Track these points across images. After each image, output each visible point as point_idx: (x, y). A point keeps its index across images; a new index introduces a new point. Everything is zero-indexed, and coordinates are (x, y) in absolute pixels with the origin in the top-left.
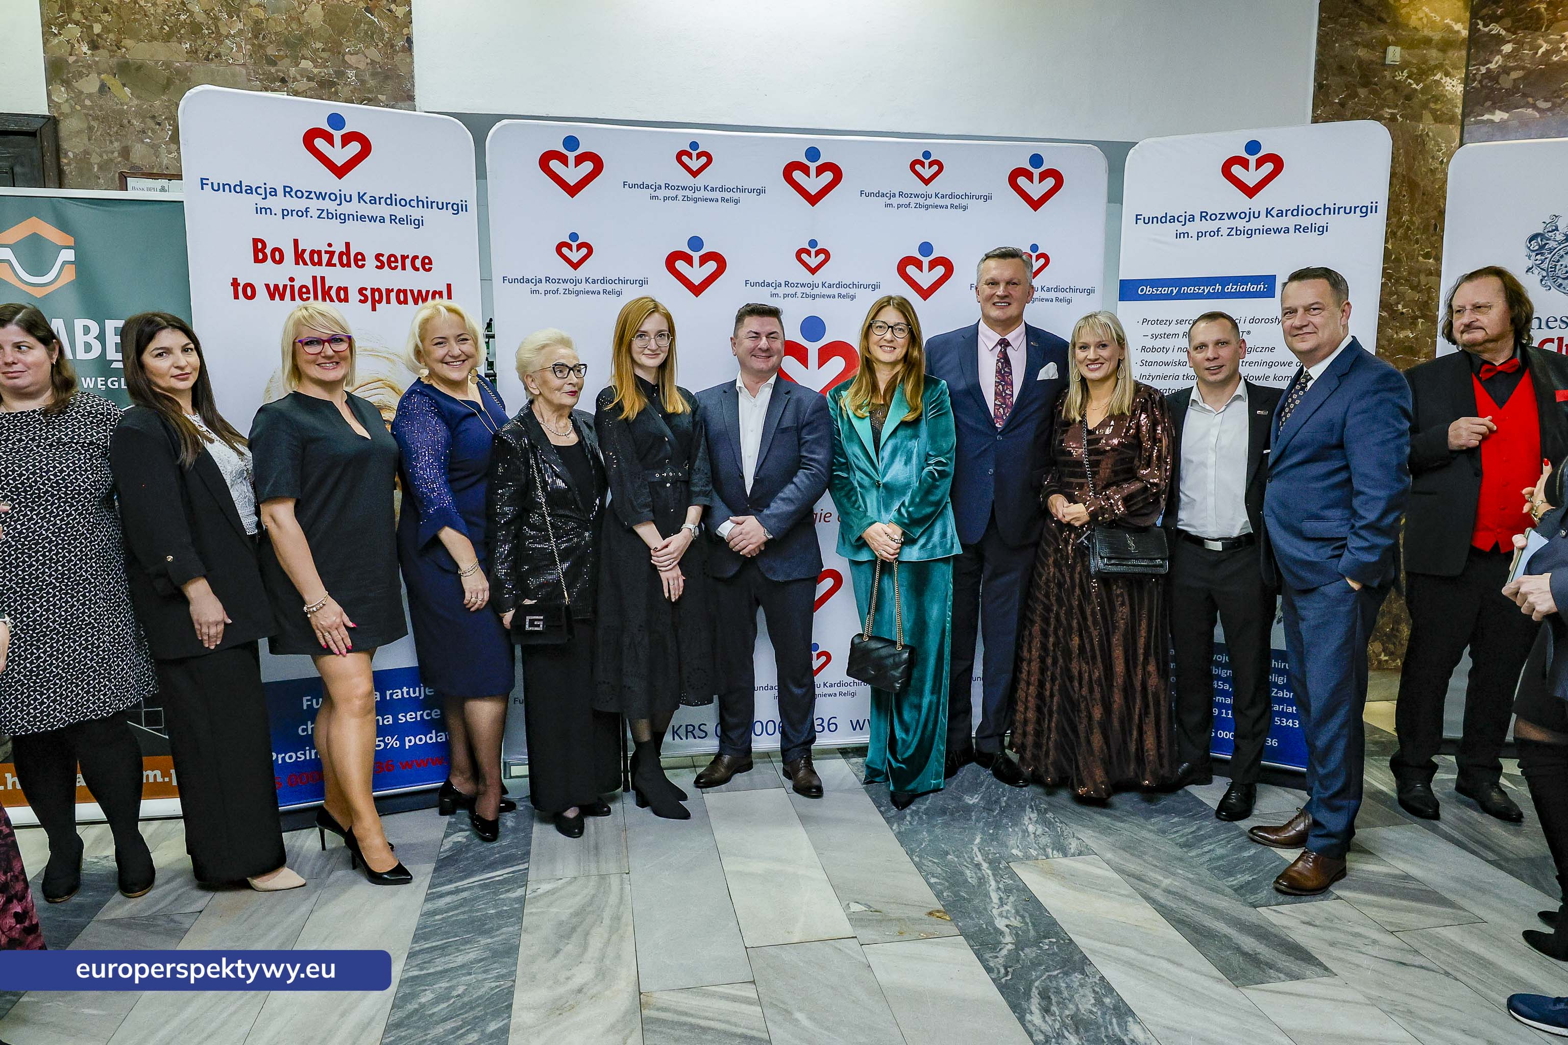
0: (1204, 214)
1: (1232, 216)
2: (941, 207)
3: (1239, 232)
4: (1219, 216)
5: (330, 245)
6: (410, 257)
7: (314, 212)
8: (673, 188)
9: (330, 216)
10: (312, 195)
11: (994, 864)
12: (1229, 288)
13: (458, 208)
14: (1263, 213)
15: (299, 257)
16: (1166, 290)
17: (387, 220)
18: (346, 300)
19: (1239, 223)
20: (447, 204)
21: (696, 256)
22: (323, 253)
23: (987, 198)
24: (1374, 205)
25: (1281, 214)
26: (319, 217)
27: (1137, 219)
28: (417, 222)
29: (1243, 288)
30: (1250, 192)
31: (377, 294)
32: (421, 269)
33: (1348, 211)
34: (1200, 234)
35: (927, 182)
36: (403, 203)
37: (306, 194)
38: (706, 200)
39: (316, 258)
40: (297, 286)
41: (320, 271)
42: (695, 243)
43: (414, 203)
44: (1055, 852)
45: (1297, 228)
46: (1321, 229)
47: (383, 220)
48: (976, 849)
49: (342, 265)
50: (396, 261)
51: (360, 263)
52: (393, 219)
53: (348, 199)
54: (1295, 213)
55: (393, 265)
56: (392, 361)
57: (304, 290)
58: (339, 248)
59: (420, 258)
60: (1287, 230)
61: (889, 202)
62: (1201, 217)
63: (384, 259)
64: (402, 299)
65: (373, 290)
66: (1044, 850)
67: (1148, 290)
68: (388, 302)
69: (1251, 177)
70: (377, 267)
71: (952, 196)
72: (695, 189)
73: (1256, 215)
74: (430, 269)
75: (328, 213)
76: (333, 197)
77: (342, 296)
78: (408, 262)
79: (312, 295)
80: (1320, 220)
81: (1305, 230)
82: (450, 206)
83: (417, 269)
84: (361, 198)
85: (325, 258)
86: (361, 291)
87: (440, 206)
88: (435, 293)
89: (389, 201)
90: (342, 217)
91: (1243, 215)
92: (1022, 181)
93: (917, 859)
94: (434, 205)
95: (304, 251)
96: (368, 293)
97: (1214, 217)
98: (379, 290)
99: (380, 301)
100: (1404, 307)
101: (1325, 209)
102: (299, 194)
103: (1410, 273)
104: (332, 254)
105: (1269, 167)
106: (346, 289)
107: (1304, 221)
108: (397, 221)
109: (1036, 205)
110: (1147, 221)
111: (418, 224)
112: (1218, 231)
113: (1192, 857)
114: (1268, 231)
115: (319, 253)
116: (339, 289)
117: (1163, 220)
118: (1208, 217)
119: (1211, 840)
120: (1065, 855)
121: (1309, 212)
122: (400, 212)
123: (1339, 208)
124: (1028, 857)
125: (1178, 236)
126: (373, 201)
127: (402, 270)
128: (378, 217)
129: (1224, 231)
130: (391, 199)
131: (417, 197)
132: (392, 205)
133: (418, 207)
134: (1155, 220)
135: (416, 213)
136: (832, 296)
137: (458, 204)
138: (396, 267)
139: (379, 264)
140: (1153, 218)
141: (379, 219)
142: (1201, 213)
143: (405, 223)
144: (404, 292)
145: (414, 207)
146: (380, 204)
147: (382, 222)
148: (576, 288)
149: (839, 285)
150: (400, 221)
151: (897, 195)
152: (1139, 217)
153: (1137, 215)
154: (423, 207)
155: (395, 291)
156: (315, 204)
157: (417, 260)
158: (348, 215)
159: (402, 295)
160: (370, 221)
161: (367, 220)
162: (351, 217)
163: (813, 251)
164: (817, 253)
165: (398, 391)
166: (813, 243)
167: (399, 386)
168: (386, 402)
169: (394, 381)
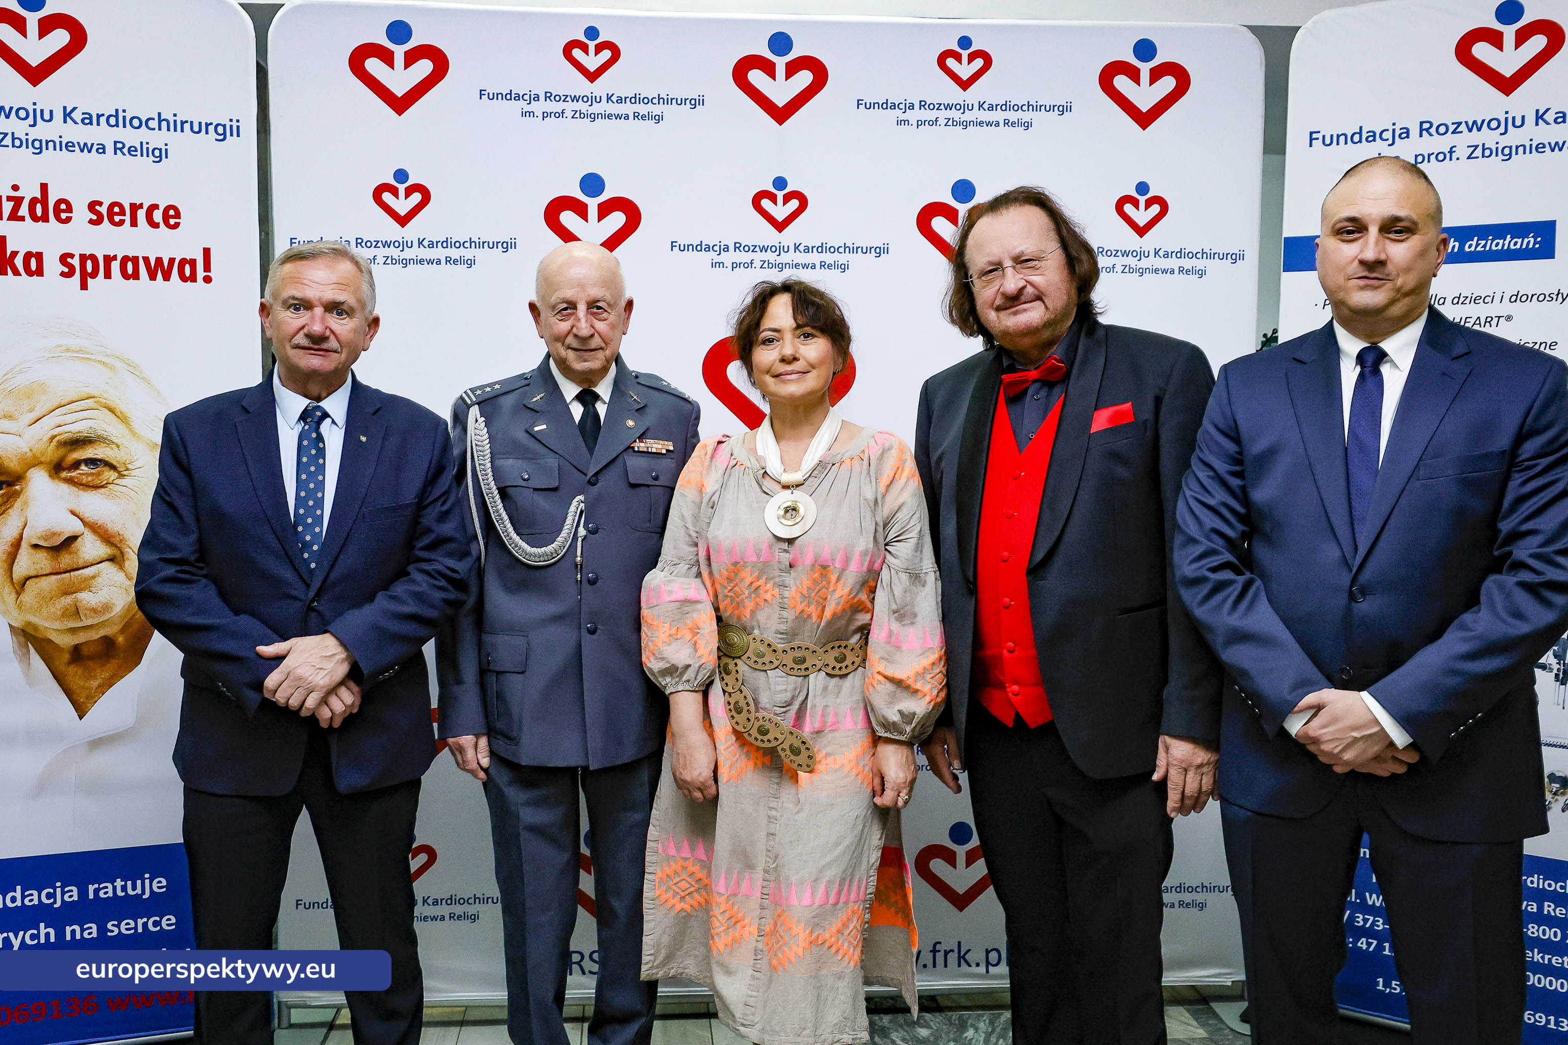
0: (1426, 126)
1: (1475, 126)
2: (989, 124)
3: (1487, 153)
4: (1452, 128)
5: (16, 188)
6: (145, 207)
8: (558, 98)
9: (18, 143)
12: (1472, 246)
13: (225, 132)
14: (1530, 119)
17: (110, 149)
18: (39, 272)
19: (1488, 137)
20: (207, 125)
21: (593, 204)
22: (5, 199)
23: (1063, 109)
25: (1561, 118)
27: (1311, 140)
28: (157, 153)
29: (1497, 245)
30: (1507, 85)
31: (89, 264)
32: (162, 224)
34: (1420, 159)
35: (965, 85)
36: (136, 123)
38: (609, 116)
42: (592, 183)
43: (153, 124)
47: (102, 149)
49: (35, 218)
50: (122, 212)
51: (63, 216)
52: (118, 147)
53: (47, 117)
55: (116, 218)
56: (111, 368)
58: (30, 191)
59: (162, 208)
61: (903, 117)
62: (1421, 130)
63: (103, 209)
64: (130, 270)
65: (83, 258)
68: (108, 275)
69: (1507, 61)
70: (91, 222)
71: (1005, 107)
72: (593, 100)
73: (1518, 123)
74: (177, 225)
75: (14, 139)
76: (22, 113)
77: (33, 266)
78: (141, 214)
82: (211, 128)
83: (155, 225)
84: (67, 115)
85: (7, 207)
86: (64, 259)
87: (196, 129)
88: (183, 262)
89: (112, 121)
90: (37, 144)
91: (1494, 124)
92: (1121, 82)
94: (187, 126)
96: (75, 262)
97: (1443, 129)
98: (94, 258)
99: (94, 274)
104: (18, 201)
105: (1538, 43)
106: (39, 256)
108: (125, 150)
109: (1144, 119)
110: (1328, 141)
111: (160, 155)
112: (1451, 152)
114: (1540, 148)
116: (28, 256)
117: (1357, 138)
118: (1433, 130)
122: (130, 137)
126: (88, 119)
127: (131, 226)
128: (95, 145)
129: (1462, 152)
130: (116, 116)
131: (159, 114)
132: (118, 126)
133: (160, 129)
134: (1342, 139)
135: (156, 139)
136: (810, 265)
137: (224, 126)
138: (121, 223)
139: (95, 217)
140: (1338, 136)
141: (95, 147)
142: (1422, 123)
143: (139, 153)
144: (135, 260)
145: (154, 129)
146: (98, 124)
147: (101, 153)
148: (404, 255)
149: (821, 249)
150: (132, 151)
151: (917, 106)
152: (1314, 136)
153: (1311, 133)
154: (168, 130)
155: (119, 258)
157: (156, 211)
158: (47, 142)
159: (130, 265)
160: (82, 151)
161: (77, 148)
162: (50, 144)
163: (780, 195)
164: (787, 198)
165: (119, 414)
166: (780, 183)
167: (121, 406)
168: (100, 432)
169: (113, 398)
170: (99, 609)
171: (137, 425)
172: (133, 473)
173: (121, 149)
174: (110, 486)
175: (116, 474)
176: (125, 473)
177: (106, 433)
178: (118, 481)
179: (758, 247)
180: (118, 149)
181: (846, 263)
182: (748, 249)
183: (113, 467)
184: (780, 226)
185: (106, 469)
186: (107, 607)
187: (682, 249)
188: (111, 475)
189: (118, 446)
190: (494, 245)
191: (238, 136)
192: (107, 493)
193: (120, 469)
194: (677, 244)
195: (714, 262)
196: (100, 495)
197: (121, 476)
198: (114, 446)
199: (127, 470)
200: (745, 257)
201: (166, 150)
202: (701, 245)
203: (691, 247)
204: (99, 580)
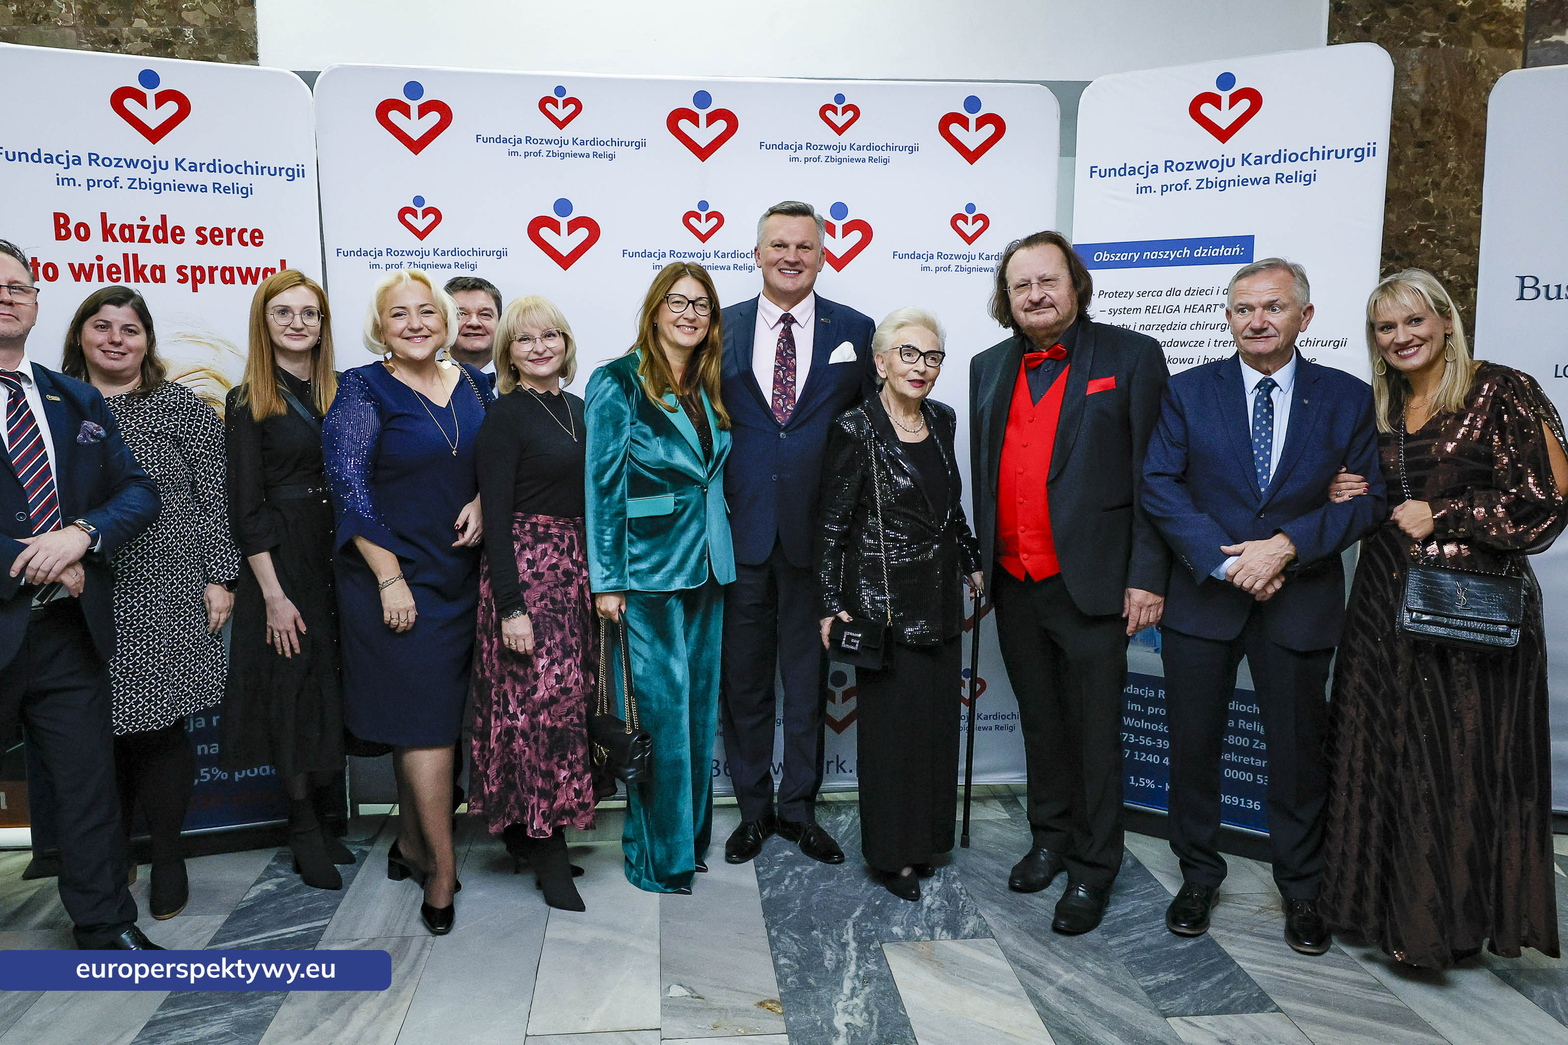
0: (1169, 164)
1: (1202, 165)
2: (858, 160)
3: (1210, 185)
4: (1186, 166)
5: (143, 219)
6: (237, 231)
7: (124, 182)
8: (536, 141)
9: (143, 186)
10: (122, 163)
11: (863, 943)
12: (1198, 253)
13: (294, 174)
14: (1239, 161)
15: (107, 232)
16: (1125, 257)
17: (210, 188)
18: (163, 280)
19: (1210, 174)
20: (280, 169)
21: (564, 222)
22: (135, 227)
23: (912, 149)
24: (1371, 147)
25: (1259, 160)
26: (130, 187)
27: (1092, 172)
28: (244, 191)
29: (1215, 252)
30: (1223, 135)
31: (198, 272)
32: (250, 243)
33: (1340, 155)
34: (1165, 188)
35: (840, 131)
36: (228, 169)
37: (114, 162)
38: (575, 155)
39: (127, 233)
40: (105, 264)
41: (131, 248)
42: (563, 206)
43: (241, 169)
44: (944, 933)
45: (1279, 178)
46: (1307, 178)
47: (204, 189)
48: (850, 923)
49: (158, 241)
50: (221, 235)
51: (178, 238)
52: (216, 187)
53: (164, 166)
54: (1276, 159)
55: (217, 240)
56: (217, 349)
57: (114, 269)
58: (154, 221)
59: (249, 232)
60: (1267, 181)
61: (793, 155)
62: (1166, 167)
63: (207, 233)
64: (228, 277)
65: (194, 269)
66: (932, 928)
67: (1105, 257)
68: (212, 281)
69: (1223, 117)
70: (198, 241)
71: (870, 147)
72: (562, 143)
73: (1230, 163)
74: (261, 244)
75: (140, 183)
76: (146, 164)
77: (158, 276)
78: (235, 236)
79: (122, 276)
80: (1306, 167)
81: (1289, 179)
82: (283, 171)
83: (246, 244)
84: (178, 164)
85: (138, 233)
86: (180, 269)
87: (272, 172)
88: (266, 270)
89: (211, 168)
90: (157, 186)
91: (1214, 164)
92: (955, 129)
93: (774, 933)
94: (266, 170)
95: (113, 226)
96: (188, 272)
97: (1181, 167)
98: (201, 269)
99: (202, 281)
100: (1451, 274)
101: (1312, 153)
102: (107, 162)
103: (1458, 232)
104: (145, 228)
105: (1244, 105)
106: (162, 268)
107: (1287, 168)
108: (221, 189)
109: (972, 156)
110: (1103, 174)
111: (246, 192)
112: (1186, 184)
113: (1111, 947)
114: (1244, 182)
115: (131, 227)
116: (154, 268)
117: (1122, 172)
118: (1174, 168)
119: (1143, 926)
120: (955, 937)
121: (1293, 158)
122: (225, 179)
123: (1329, 152)
124: (908, 937)
125: (1139, 190)
126: (193, 167)
127: (228, 245)
129: (1193, 184)
130: (214, 165)
131: (245, 162)
132: (215, 172)
133: (246, 173)
134: (1113, 172)
135: (243, 180)
136: (726, 267)
137: (293, 170)
138: (220, 243)
139: (201, 239)
140: (1110, 170)
141: (199, 187)
142: (1166, 162)
143: (231, 191)
144: (231, 270)
145: (241, 173)
146: (201, 171)
147: (204, 192)
148: (423, 261)
149: (734, 254)
150: (226, 189)
151: (804, 147)
152: (1094, 169)
153: (1092, 167)
154: (252, 173)
155: (220, 269)
156: (125, 174)
157: (245, 234)
158: (165, 184)
159: (227, 273)
160: (190, 191)
161: (186, 188)
162: (167, 186)
163: (703, 215)
164: (709, 217)
165: (223, 382)
166: (703, 205)
167: (223, 376)
168: (210, 395)
169: (218, 370)
173: (218, 189)
177: (214, 396)
184: (703, 238)
187: (631, 255)
190: (491, 254)
191: (303, 176)
194: (627, 252)
201: (252, 189)
202: (645, 253)
203: (637, 254)
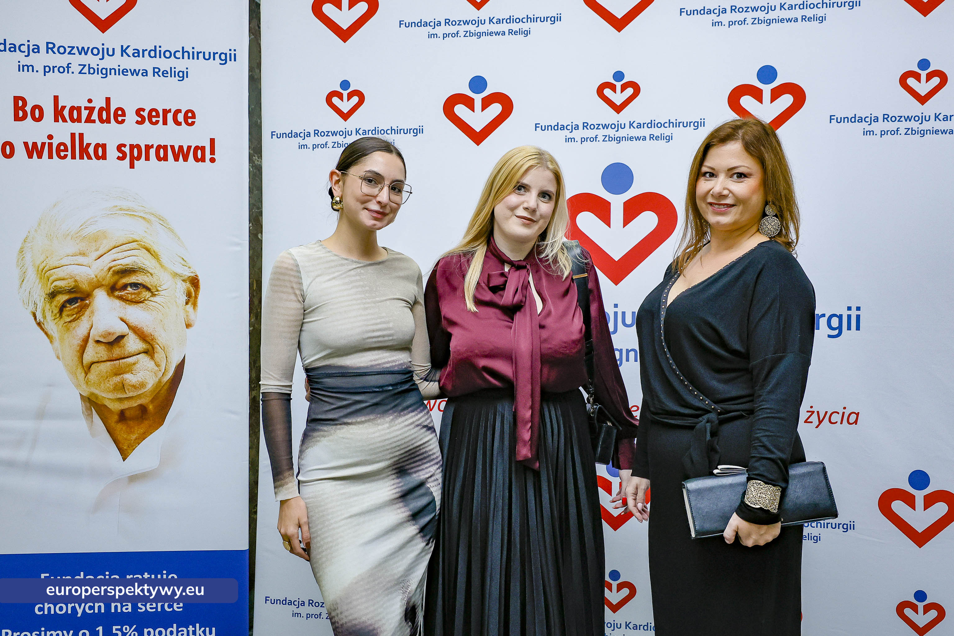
2: (789, 20)
5: (90, 101)
6: (173, 111)
7: (75, 68)
8: (454, 23)
9: (92, 71)
10: (75, 51)
13: (226, 58)
15: (58, 114)
17: (150, 72)
18: (104, 157)
20: (214, 54)
21: (478, 98)
26: (80, 73)
28: (181, 74)
31: (136, 151)
32: (183, 123)
36: (167, 54)
37: (68, 50)
38: (492, 34)
39: (75, 114)
40: (55, 144)
42: (478, 83)
43: (179, 54)
47: (146, 73)
49: (102, 121)
50: (158, 115)
51: (120, 119)
52: (156, 71)
53: (111, 53)
55: (154, 119)
57: (62, 148)
58: (100, 103)
59: (183, 112)
61: (716, 20)
63: (145, 114)
64: (162, 155)
65: (132, 147)
68: (147, 158)
70: (138, 122)
72: (479, 23)
74: (193, 123)
75: (90, 68)
76: (95, 51)
77: (100, 153)
78: (170, 116)
79: (69, 153)
82: (217, 56)
83: (178, 124)
84: (123, 51)
85: (85, 114)
86: (120, 148)
87: (207, 57)
88: (197, 148)
89: (153, 54)
90: (104, 71)
94: (201, 56)
95: (64, 108)
96: (127, 150)
98: (138, 147)
99: (139, 158)
102: (62, 50)
104: (92, 110)
106: (104, 146)
108: (160, 73)
109: (925, 10)
111: (183, 76)
115: (79, 109)
116: (97, 146)
122: (164, 64)
126: (137, 53)
127: (163, 124)
128: (141, 70)
130: (155, 50)
131: (183, 47)
132: (156, 57)
133: (183, 58)
135: (181, 65)
136: (642, 138)
137: (226, 54)
138: (157, 122)
139: (140, 119)
141: (141, 72)
143: (169, 75)
144: (165, 148)
145: (179, 58)
146: (143, 56)
147: (145, 76)
149: (651, 124)
150: (165, 73)
151: (729, 10)
154: (189, 58)
155: (155, 147)
156: (76, 60)
157: (179, 114)
158: (110, 69)
159: (162, 151)
160: (133, 75)
161: (129, 73)
162: (113, 71)
163: (618, 85)
164: (624, 88)
165: (153, 253)
166: (619, 75)
167: (155, 247)
168: (140, 265)
169: (149, 242)
170: (137, 386)
171: (164, 260)
172: (161, 293)
174: (146, 302)
175: (150, 294)
176: (156, 293)
177: (144, 266)
178: (152, 299)
179: (601, 126)
180: (156, 72)
181: (671, 135)
182: (593, 127)
183: (148, 289)
184: (618, 109)
185: (144, 290)
186: (142, 385)
187: (543, 129)
188: (147, 294)
189: (152, 275)
190: (408, 131)
191: (235, 60)
192: (144, 307)
193: (153, 291)
194: (540, 126)
195: (567, 138)
196: (139, 308)
197: (153, 295)
198: (149, 274)
199: (157, 291)
200: (591, 133)
201: (187, 72)
202: (558, 126)
203: (550, 127)
204: (138, 366)
